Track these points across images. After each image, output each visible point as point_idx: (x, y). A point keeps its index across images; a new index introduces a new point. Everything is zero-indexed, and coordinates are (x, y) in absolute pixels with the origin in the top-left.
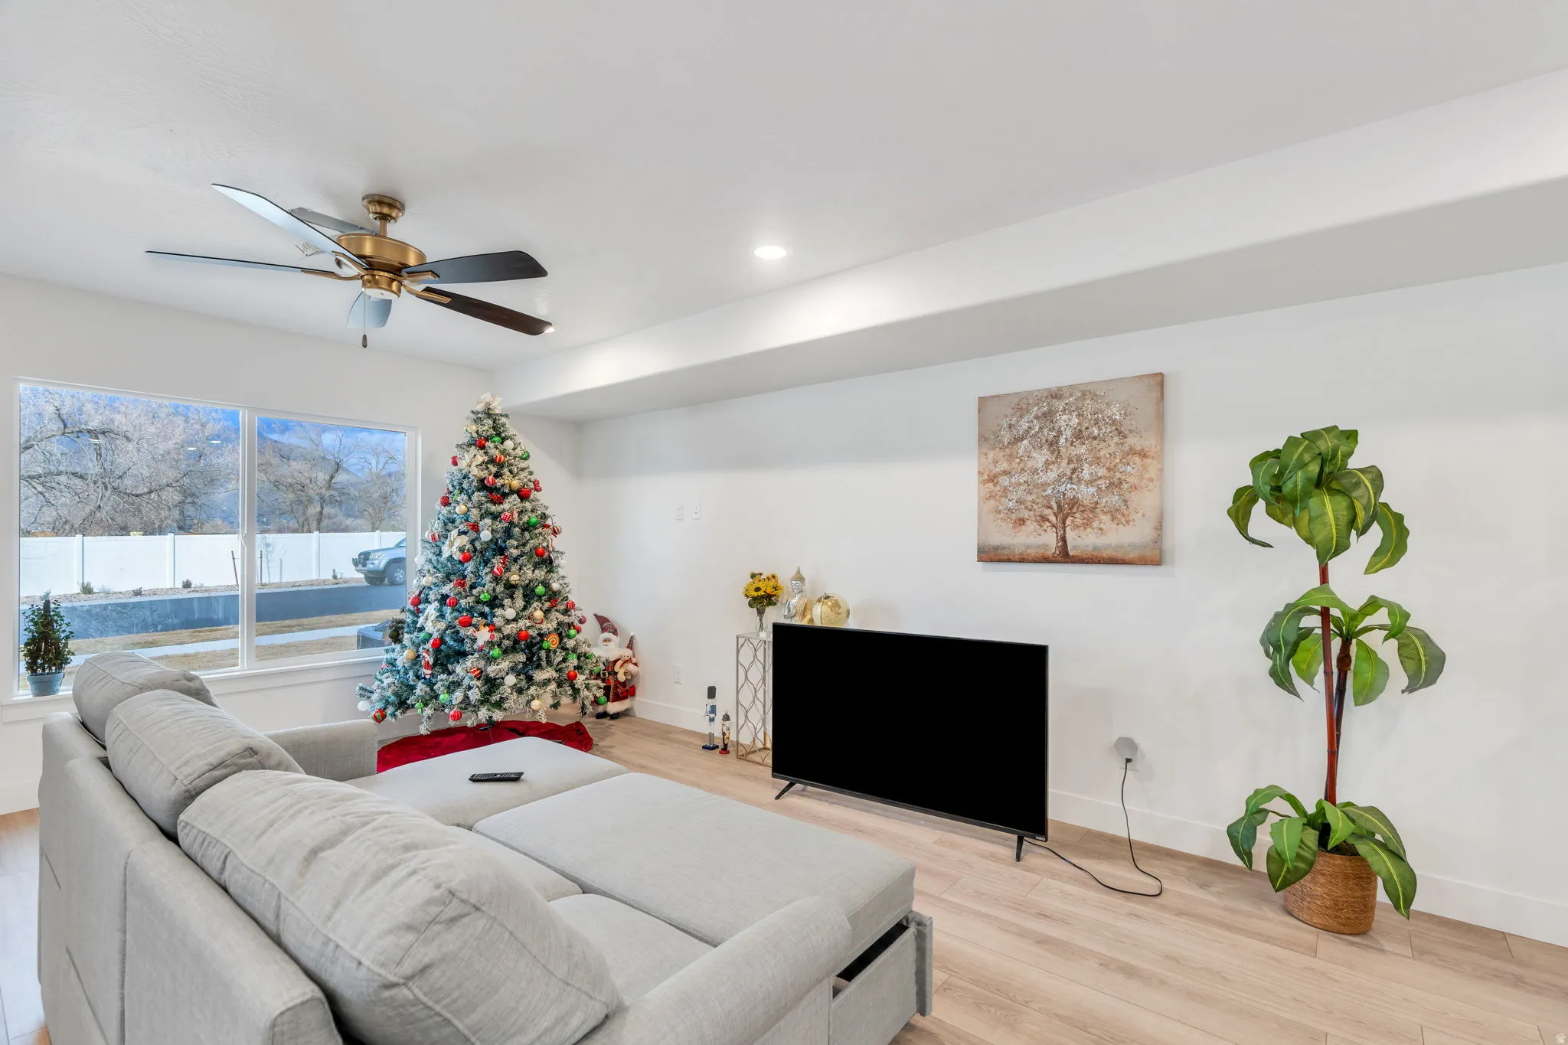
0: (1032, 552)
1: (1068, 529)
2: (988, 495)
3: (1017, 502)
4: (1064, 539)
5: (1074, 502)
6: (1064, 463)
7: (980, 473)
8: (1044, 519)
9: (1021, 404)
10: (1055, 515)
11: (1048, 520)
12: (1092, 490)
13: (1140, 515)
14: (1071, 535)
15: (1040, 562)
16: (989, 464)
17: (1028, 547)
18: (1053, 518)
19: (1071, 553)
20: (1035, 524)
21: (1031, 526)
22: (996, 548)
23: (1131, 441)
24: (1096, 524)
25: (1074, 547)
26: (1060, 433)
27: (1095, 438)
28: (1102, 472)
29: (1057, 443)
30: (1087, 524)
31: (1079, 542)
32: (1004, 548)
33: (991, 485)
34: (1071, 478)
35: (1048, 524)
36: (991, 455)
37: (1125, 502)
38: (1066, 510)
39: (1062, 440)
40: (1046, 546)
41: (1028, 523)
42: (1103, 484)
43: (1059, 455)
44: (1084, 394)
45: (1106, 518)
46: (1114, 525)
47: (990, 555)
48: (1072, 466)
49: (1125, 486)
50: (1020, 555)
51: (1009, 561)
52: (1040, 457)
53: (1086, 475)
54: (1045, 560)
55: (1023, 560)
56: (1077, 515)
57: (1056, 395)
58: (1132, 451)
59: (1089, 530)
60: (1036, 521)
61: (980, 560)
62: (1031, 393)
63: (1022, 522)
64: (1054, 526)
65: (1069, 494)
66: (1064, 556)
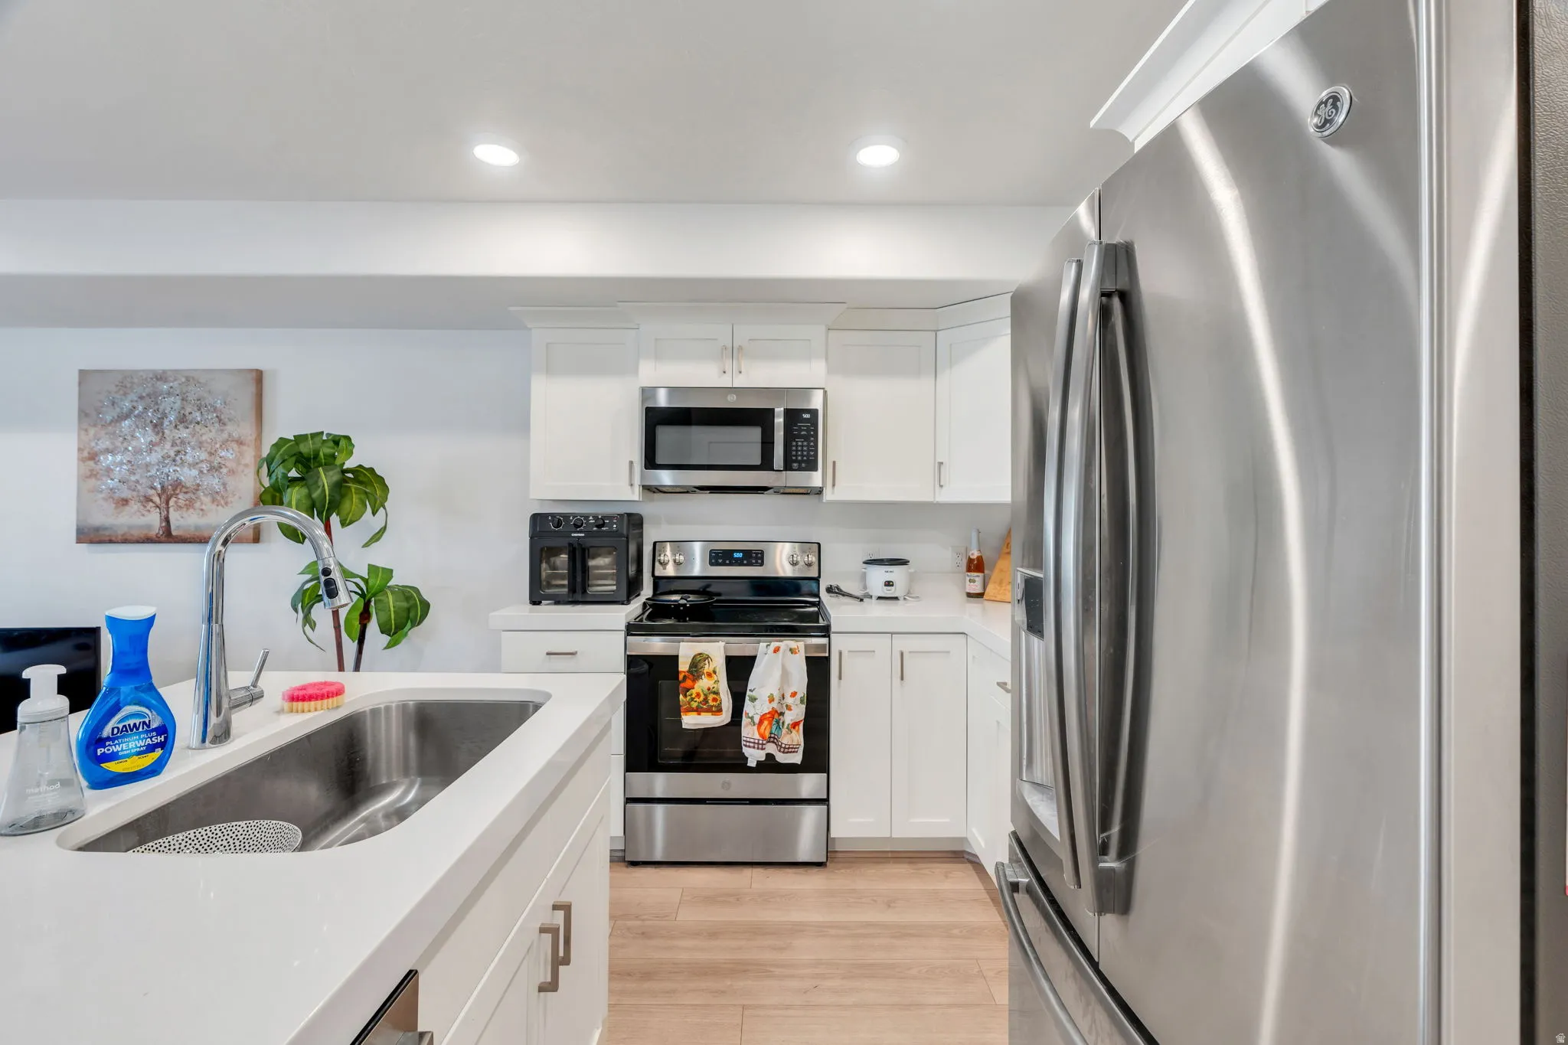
0: (136, 533)
1: (171, 510)
2: (89, 473)
3: (120, 482)
4: (167, 520)
5: (178, 485)
6: (168, 445)
7: (80, 450)
8: (148, 499)
9: (125, 381)
10: (159, 495)
11: (151, 501)
12: (195, 472)
13: (236, 497)
14: (174, 516)
15: (143, 542)
16: (90, 440)
17: (130, 527)
18: (157, 499)
19: (174, 533)
20: (139, 504)
21: (134, 506)
22: (97, 529)
23: (229, 428)
24: (197, 505)
25: (178, 527)
26: (164, 416)
27: (198, 423)
28: (204, 456)
29: (162, 424)
30: (190, 505)
31: (182, 522)
32: (106, 529)
33: (91, 463)
34: (174, 461)
35: (151, 504)
36: (92, 431)
37: (224, 485)
38: (169, 492)
39: (166, 423)
40: (149, 527)
41: (132, 503)
42: (205, 467)
43: (163, 438)
44: (188, 379)
45: (207, 500)
46: (214, 507)
47: (90, 535)
48: (177, 448)
49: (224, 470)
50: (123, 535)
51: (111, 542)
52: (145, 437)
53: (189, 458)
54: (148, 540)
55: (125, 541)
56: (180, 496)
57: (161, 377)
58: (230, 439)
59: (191, 510)
60: (140, 501)
61: (79, 541)
62: (136, 372)
63: (125, 502)
64: (157, 507)
65: (173, 476)
66: (167, 536)
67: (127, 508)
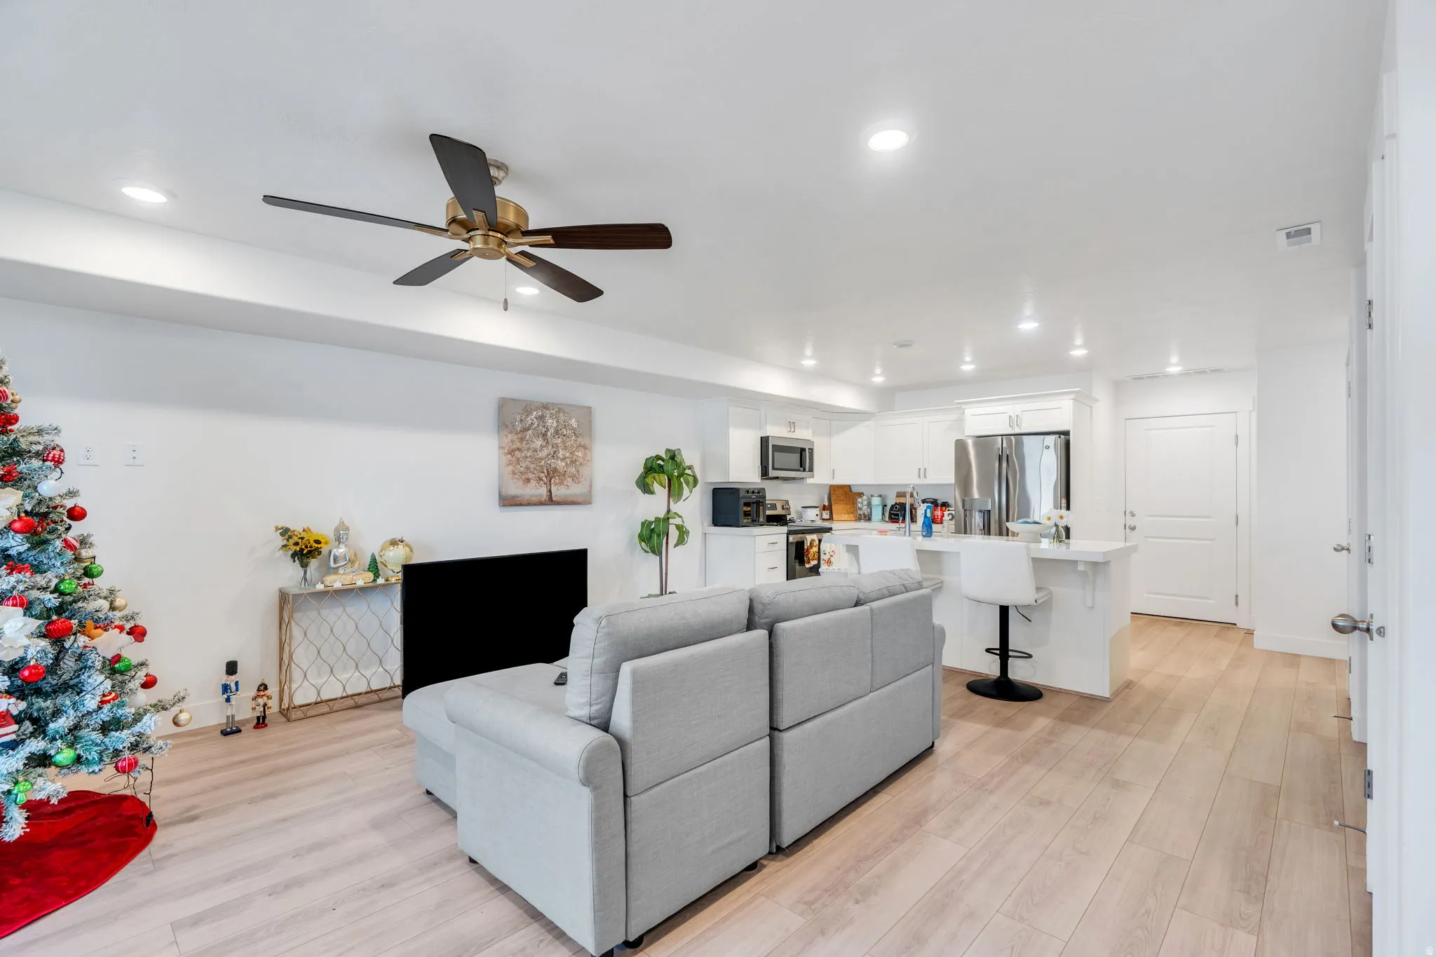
0: (534, 499)
1: (552, 485)
2: (508, 462)
3: (525, 468)
4: (550, 491)
5: (555, 470)
6: (550, 447)
7: (501, 448)
8: (541, 479)
9: (528, 408)
10: (546, 477)
11: (542, 480)
12: (564, 464)
13: (583, 479)
14: (553, 489)
15: (538, 505)
16: (509, 443)
17: (532, 496)
18: (544, 479)
19: (554, 499)
20: (535, 482)
21: (533, 483)
22: (514, 497)
23: (579, 439)
24: (565, 483)
25: (555, 496)
26: (548, 430)
27: (564, 435)
28: (568, 455)
29: (547, 435)
30: (561, 483)
31: (558, 492)
32: (518, 497)
33: (510, 456)
34: (553, 457)
35: (542, 482)
36: (510, 436)
37: (578, 471)
38: (551, 474)
39: (549, 434)
40: (541, 495)
41: (532, 481)
42: (568, 461)
43: (548, 443)
44: (559, 410)
45: (570, 480)
46: (573, 484)
47: (508, 502)
48: (554, 449)
49: (578, 463)
50: (527, 501)
51: (521, 505)
52: (539, 443)
53: (560, 455)
54: (541, 504)
55: (529, 504)
56: (557, 478)
57: (545, 407)
58: (580, 446)
59: (562, 486)
60: (536, 480)
61: (500, 505)
62: (532, 402)
63: (528, 480)
64: (545, 483)
65: (553, 465)
66: (551, 501)
67: (529, 484)
